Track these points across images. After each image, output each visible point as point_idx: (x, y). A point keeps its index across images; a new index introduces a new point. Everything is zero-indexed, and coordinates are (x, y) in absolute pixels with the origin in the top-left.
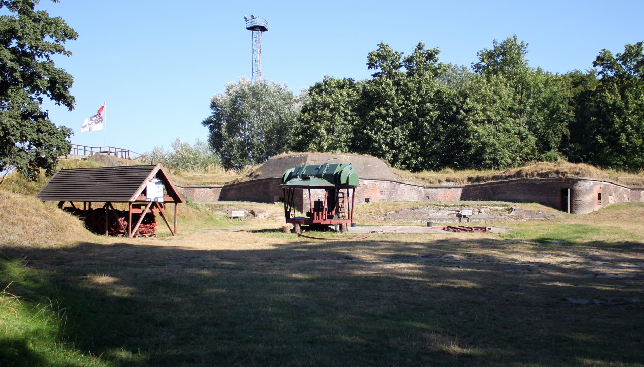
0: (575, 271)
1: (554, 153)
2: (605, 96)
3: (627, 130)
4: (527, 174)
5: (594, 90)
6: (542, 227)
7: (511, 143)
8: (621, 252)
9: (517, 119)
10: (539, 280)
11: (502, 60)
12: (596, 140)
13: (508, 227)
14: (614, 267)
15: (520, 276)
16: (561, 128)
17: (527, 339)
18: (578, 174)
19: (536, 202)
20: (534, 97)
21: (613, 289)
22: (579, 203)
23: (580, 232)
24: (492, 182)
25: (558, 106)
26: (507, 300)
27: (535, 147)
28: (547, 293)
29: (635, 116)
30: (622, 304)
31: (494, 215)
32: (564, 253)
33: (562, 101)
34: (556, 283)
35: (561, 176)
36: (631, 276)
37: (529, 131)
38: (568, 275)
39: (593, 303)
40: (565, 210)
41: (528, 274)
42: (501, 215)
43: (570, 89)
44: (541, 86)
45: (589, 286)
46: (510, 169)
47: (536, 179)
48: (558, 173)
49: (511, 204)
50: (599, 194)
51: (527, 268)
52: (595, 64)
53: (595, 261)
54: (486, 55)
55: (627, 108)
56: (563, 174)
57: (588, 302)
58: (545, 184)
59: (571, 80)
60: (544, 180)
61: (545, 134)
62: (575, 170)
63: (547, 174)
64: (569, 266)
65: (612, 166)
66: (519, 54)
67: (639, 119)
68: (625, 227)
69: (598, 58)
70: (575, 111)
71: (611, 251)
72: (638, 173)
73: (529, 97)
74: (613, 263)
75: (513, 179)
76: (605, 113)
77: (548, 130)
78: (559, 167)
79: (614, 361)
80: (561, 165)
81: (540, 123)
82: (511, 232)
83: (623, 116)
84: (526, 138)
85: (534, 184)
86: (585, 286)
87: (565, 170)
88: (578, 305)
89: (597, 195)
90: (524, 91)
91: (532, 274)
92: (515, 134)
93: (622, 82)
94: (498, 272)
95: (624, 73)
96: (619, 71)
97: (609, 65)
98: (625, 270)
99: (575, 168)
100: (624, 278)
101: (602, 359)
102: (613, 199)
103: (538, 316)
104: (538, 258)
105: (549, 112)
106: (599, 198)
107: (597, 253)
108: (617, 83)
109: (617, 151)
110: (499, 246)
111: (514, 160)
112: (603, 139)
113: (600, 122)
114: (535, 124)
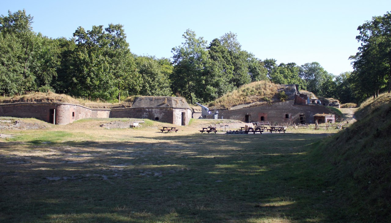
0: (54, 160)
1: (47, 87)
2: (79, 55)
3: (91, 76)
4: (28, 100)
5: (72, 50)
6: (36, 133)
7: (18, 79)
8: (84, 147)
9: (23, 64)
10: (29, 167)
11: (14, 24)
12: (73, 80)
13: (13, 134)
14: (78, 156)
15: (17, 165)
16: (52, 71)
17: (15, 207)
18: (60, 100)
19: (34, 117)
20: (35, 51)
21: (76, 169)
22: (61, 118)
23: (60, 136)
24: (4, 104)
25: (50, 58)
26: (5, 182)
27: (34, 82)
28: (34, 175)
29: (96, 68)
30: (80, 178)
31: (4, 126)
32: (49, 149)
33: (54, 55)
34: (41, 169)
35: (50, 101)
36: (87, 161)
37: (31, 72)
38: (50, 163)
39: (63, 179)
40: (52, 122)
41: (23, 164)
42: (9, 126)
43: (59, 48)
44: (40, 44)
45: (61, 169)
46: (16, 96)
47: (33, 103)
48: (48, 99)
49: (16, 119)
50: (73, 113)
51: (24, 160)
52: (74, 35)
53: (68, 153)
54: (3, 19)
55: (92, 63)
56: (51, 100)
57: (59, 179)
58: (40, 106)
59: (59, 43)
60: (39, 104)
61: (41, 75)
62: (59, 98)
63: (41, 100)
64: (51, 157)
65: (82, 96)
66: (27, 22)
67: (98, 69)
68: (88, 132)
69: (76, 31)
70: (61, 62)
71: (77, 147)
72: (96, 101)
73: (31, 51)
74: (78, 154)
75: (18, 103)
76: (79, 65)
77: (43, 72)
78: (49, 96)
79: (71, 214)
80: (50, 95)
81: (38, 68)
82: (15, 137)
83: (89, 67)
84: (28, 76)
85: (32, 106)
86: (59, 169)
87: (53, 98)
88: (53, 181)
89: (72, 113)
90: (29, 46)
91: (26, 163)
92: (21, 73)
93: (90, 47)
94: (2, 164)
95: (91, 42)
96: (88, 40)
97: (83, 37)
98: (85, 158)
99: (59, 97)
100: (84, 163)
101: (64, 213)
102: (81, 116)
103: (26, 191)
104: (31, 153)
105: (44, 61)
106: (73, 115)
107: (69, 149)
108: (86, 47)
109: (84, 88)
110: (5, 146)
111: (20, 90)
112: (77, 80)
113: (76, 70)
114: (35, 68)
